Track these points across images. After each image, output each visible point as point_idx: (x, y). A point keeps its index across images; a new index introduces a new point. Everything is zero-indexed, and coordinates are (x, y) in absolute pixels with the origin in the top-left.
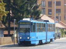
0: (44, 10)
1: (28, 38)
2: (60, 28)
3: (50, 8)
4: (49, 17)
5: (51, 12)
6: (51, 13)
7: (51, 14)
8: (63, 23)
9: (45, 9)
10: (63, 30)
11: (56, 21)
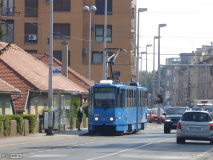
0: (11, 26)
1: (112, 119)
2: (68, 94)
3: (31, 20)
4: (29, 51)
5: (36, 32)
6: (35, 38)
7: (35, 42)
8: (78, 75)
9: (12, 21)
10: (78, 102)
11: (54, 69)
